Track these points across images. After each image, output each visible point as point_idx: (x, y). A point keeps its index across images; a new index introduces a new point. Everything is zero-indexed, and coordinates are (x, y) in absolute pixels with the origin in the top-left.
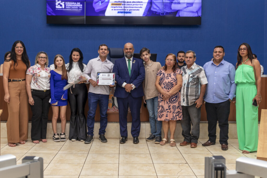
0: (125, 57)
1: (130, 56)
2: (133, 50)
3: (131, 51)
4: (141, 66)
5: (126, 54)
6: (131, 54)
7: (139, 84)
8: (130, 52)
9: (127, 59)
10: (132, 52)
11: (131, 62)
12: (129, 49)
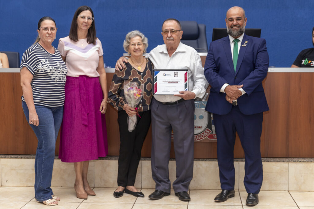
0: (229, 35)
1: (237, 33)
2: (243, 22)
3: (240, 22)
4: (259, 51)
5: (231, 29)
6: (239, 29)
7: (254, 88)
8: (238, 25)
9: (231, 39)
10: (242, 25)
11: (239, 44)
12: (235, 20)
